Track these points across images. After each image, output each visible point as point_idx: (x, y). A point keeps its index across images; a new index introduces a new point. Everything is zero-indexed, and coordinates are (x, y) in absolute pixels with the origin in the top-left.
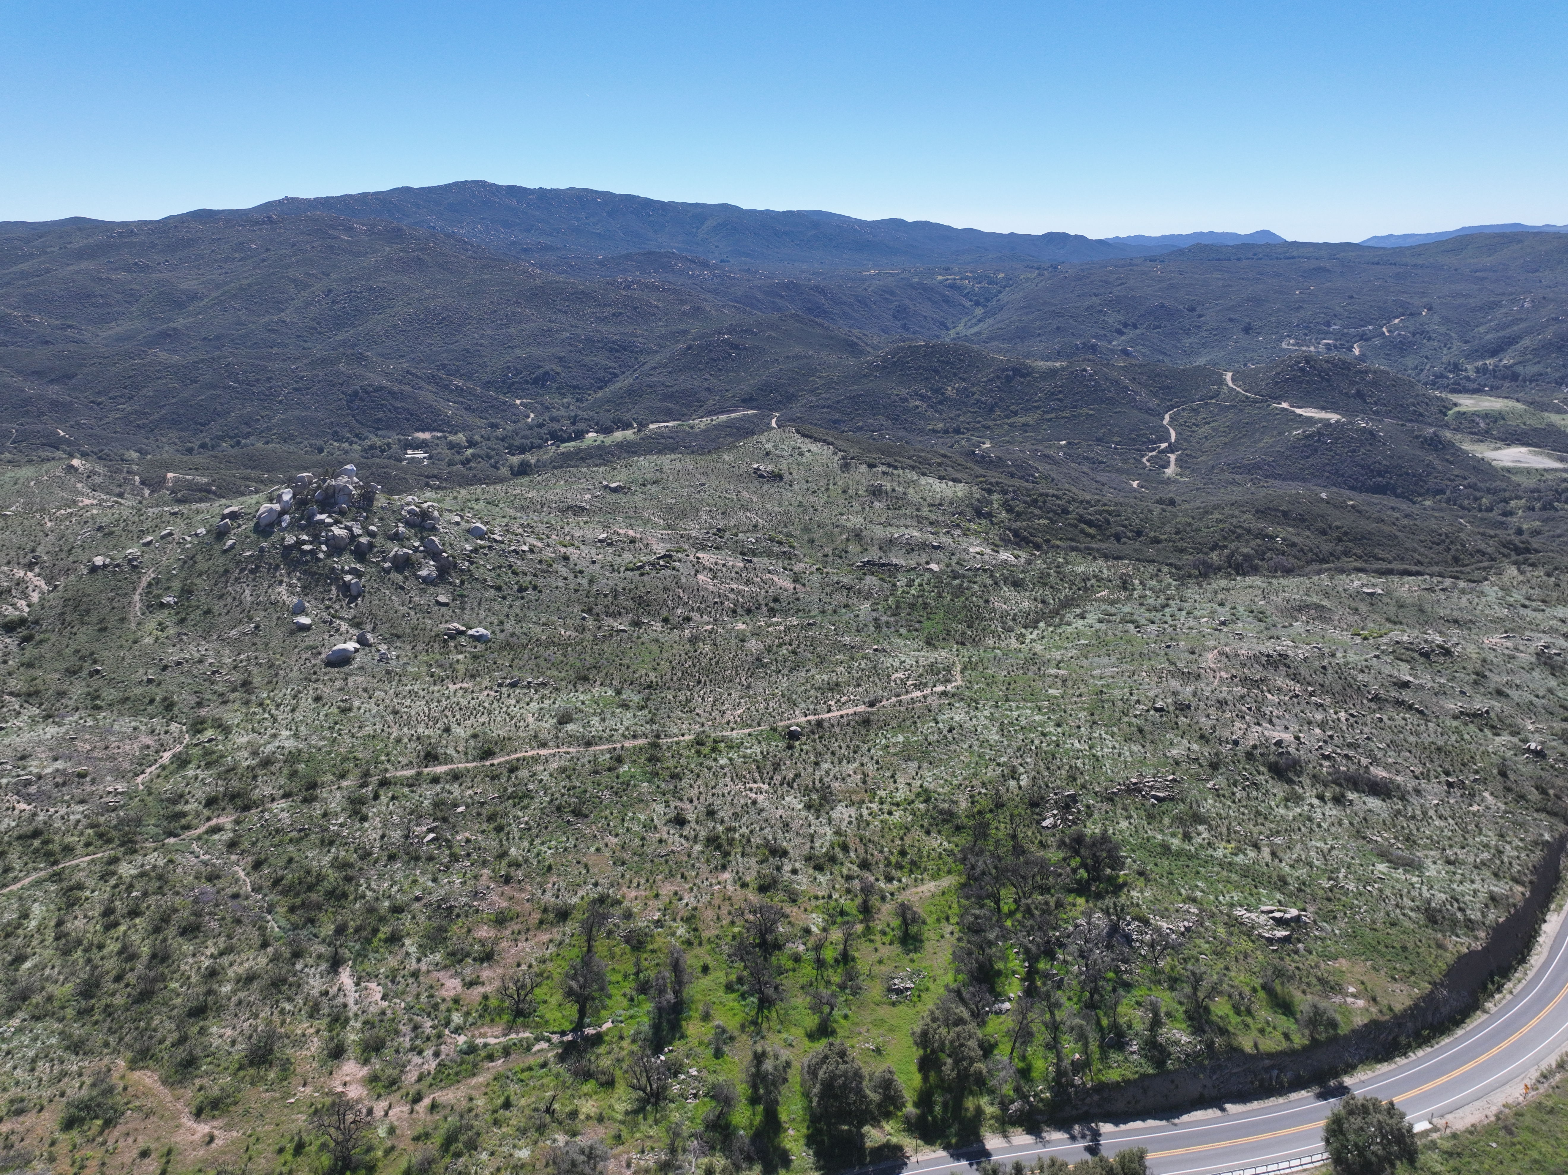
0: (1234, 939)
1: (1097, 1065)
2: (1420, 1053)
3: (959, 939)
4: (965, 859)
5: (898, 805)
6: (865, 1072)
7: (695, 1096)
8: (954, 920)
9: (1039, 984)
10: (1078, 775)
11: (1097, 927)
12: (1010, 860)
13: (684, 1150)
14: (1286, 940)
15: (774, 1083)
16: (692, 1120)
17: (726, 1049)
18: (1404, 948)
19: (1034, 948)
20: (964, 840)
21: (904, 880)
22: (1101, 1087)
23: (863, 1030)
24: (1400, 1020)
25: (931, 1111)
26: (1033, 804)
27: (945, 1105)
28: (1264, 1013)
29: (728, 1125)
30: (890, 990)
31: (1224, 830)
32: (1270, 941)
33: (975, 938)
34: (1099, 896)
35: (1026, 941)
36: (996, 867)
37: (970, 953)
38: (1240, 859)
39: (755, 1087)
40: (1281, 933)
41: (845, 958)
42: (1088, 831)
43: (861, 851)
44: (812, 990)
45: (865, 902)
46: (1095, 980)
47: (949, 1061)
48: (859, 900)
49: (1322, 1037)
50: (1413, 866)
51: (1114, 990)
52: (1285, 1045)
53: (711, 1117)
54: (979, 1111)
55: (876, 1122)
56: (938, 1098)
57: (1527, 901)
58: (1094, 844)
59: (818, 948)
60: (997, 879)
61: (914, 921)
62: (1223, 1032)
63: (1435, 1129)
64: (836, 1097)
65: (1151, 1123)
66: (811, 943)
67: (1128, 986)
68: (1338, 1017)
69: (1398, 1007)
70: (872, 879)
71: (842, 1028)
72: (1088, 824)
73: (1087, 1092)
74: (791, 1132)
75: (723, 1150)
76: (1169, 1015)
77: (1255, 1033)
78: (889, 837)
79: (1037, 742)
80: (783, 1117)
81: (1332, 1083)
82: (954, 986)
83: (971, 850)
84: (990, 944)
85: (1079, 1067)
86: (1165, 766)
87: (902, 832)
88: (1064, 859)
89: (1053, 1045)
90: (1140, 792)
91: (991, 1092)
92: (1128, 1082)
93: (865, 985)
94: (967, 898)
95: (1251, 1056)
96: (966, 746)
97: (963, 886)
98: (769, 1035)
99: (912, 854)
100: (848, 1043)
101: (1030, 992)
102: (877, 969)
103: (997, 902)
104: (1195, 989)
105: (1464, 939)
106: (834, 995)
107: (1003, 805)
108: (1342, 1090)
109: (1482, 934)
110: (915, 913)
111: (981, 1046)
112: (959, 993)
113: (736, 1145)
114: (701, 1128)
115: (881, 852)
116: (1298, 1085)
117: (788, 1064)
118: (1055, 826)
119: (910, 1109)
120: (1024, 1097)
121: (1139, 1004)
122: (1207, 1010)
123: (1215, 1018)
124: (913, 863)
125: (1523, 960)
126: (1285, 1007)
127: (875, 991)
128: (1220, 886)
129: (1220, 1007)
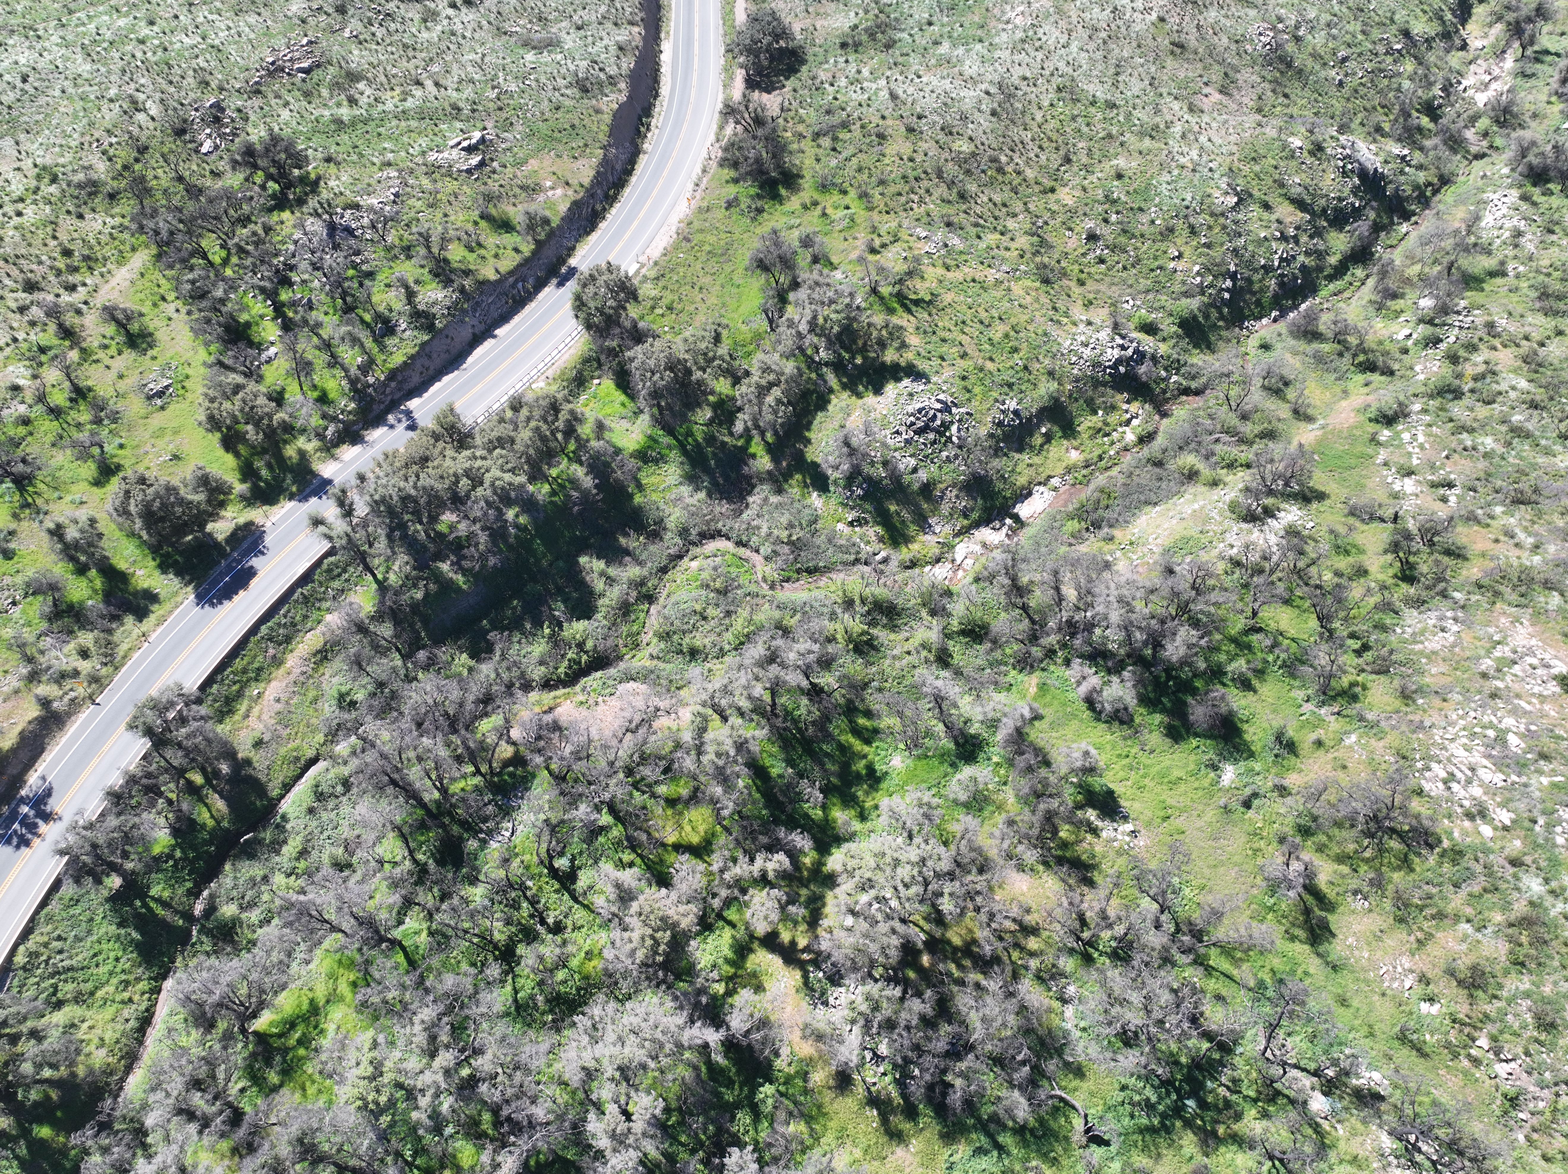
0: (439, 185)
1: (380, 358)
2: (613, 211)
3: (189, 313)
4: (141, 227)
5: (22, 200)
6: (175, 482)
7: (14, 603)
8: (171, 296)
9: (291, 314)
10: (208, 78)
11: (314, 234)
12: (191, 207)
13: (42, 652)
14: (482, 164)
15: (90, 544)
16: (29, 624)
17: (12, 545)
18: (573, 126)
19: (267, 284)
20: (127, 206)
21: (88, 281)
22: (393, 375)
23: (148, 447)
24: (591, 193)
25: (260, 478)
26: (180, 132)
27: (269, 466)
28: (491, 239)
29: (71, 607)
30: (149, 398)
31: (383, 79)
32: (469, 172)
33: (204, 304)
34: (301, 202)
35: (255, 281)
36: (181, 221)
37: (208, 321)
38: (410, 103)
39: (72, 559)
40: (475, 160)
41: (80, 393)
42: (254, 138)
43: (15, 272)
44: (66, 442)
45: (61, 326)
46: (340, 285)
47: (249, 427)
48: (52, 327)
49: (542, 236)
50: (552, 44)
51: (361, 285)
52: (518, 258)
53: (47, 610)
54: (302, 453)
55: (214, 516)
56: (259, 463)
57: (645, 39)
58: (267, 150)
59: (41, 398)
60: (189, 232)
61: (129, 318)
62: (467, 273)
63: (643, 266)
64: (162, 519)
65: (446, 379)
66: (29, 397)
67: (370, 275)
68: (547, 213)
69: (586, 182)
70: (50, 298)
71: (125, 458)
72: (250, 130)
73: (384, 385)
74: (139, 573)
75: (82, 627)
76: (417, 282)
77: (492, 261)
78: (37, 242)
79: (139, 55)
80: (122, 565)
81: (564, 270)
82: (211, 359)
83: (142, 213)
84: (223, 301)
85: (366, 368)
86: (292, 29)
87: (49, 229)
88: (247, 179)
89: (335, 362)
90: (282, 70)
91: (303, 431)
92: (412, 357)
93: (120, 406)
94: (171, 267)
95: (497, 282)
96: (57, 93)
97: (159, 257)
98: (51, 507)
99: (77, 248)
100: (141, 469)
101: (287, 326)
102: (122, 386)
103: (204, 256)
104: (428, 248)
105: (613, 96)
106: (93, 434)
107: (147, 148)
108: (573, 271)
109: (622, 85)
110: (124, 310)
111: (270, 399)
112: (220, 363)
113: (93, 616)
114: (44, 625)
115: (40, 263)
116: (540, 285)
117: (93, 521)
118: (216, 147)
119: (240, 488)
120: (334, 419)
121: (388, 286)
122: (446, 261)
123: (455, 265)
124: (86, 258)
125: (657, 95)
126: (504, 226)
127: (135, 406)
128: (405, 139)
129: (456, 253)
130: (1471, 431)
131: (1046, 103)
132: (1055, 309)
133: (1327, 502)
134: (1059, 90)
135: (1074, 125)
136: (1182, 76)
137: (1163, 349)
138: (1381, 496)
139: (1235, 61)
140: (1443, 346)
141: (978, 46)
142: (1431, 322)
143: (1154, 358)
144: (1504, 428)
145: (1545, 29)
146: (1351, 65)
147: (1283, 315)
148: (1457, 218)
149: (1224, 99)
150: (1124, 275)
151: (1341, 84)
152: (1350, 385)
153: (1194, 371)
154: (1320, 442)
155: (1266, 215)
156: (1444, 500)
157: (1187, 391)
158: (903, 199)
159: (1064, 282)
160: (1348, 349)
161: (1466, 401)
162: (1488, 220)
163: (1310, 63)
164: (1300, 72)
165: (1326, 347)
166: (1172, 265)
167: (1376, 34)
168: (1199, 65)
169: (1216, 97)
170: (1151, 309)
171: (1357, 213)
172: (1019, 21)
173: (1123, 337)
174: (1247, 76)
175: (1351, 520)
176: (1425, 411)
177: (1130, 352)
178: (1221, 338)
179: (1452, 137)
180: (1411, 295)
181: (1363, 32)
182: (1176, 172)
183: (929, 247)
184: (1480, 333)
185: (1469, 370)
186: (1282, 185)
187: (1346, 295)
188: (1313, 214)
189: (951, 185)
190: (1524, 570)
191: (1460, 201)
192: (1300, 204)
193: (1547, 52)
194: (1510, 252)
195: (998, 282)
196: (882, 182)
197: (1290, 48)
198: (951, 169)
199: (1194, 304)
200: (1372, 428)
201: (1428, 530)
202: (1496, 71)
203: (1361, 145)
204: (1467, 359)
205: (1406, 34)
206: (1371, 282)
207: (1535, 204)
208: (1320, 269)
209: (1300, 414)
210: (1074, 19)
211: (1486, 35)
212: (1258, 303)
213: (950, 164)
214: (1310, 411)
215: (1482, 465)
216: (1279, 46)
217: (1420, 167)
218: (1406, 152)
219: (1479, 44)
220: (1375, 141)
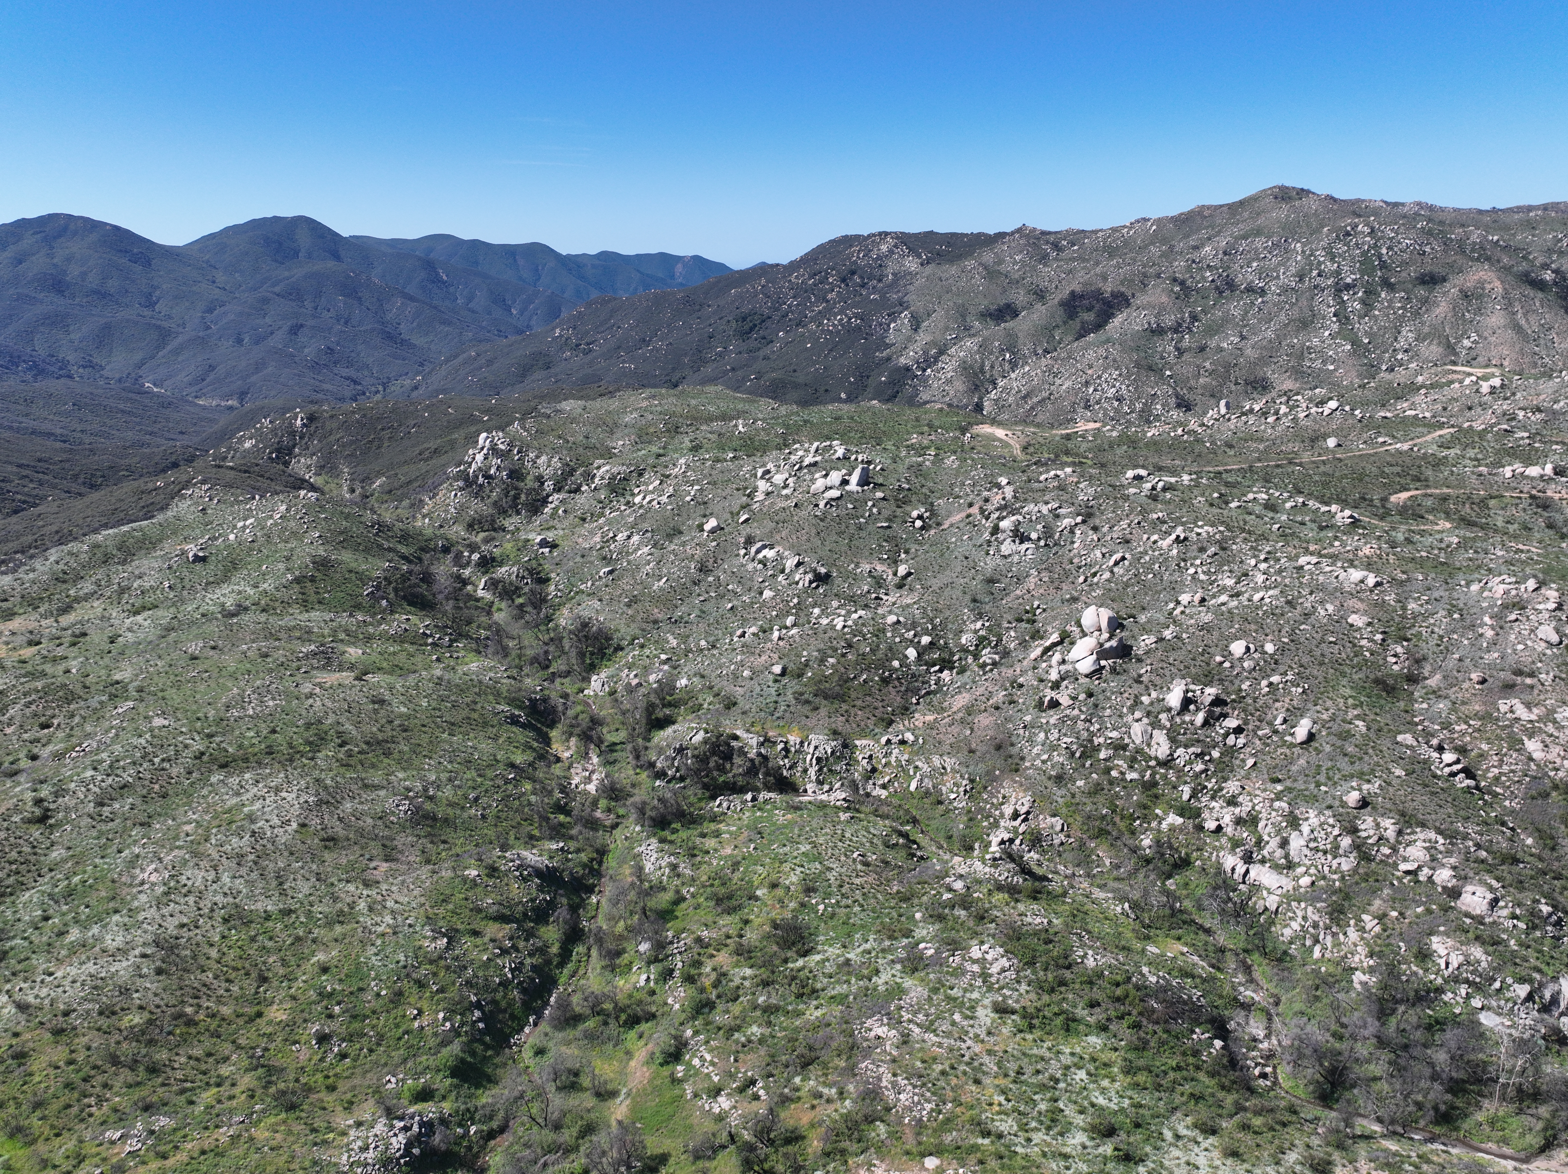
130: (738, 1029)
131: (217, 938)
132: (314, 1130)
133: (672, 1161)
134: (226, 920)
135: (255, 946)
136: (344, 861)
137: (447, 1107)
138: (709, 1126)
139: (387, 833)
140: (677, 973)
141: (116, 918)
142: (656, 960)
143: (443, 1121)
144: (758, 1013)
145: (605, 731)
146: (484, 801)
147: (539, 1016)
148: (627, 874)
149: (393, 865)
150: (374, 1057)
151: (483, 817)
152: (629, 1045)
153: (488, 1111)
154: (633, 1109)
155: (479, 941)
156: (756, 1097)
157: (491, 1135)
158: (75, 1110)
159: (313, 1097)
160: (608, 1015)
161: (720, 1007)
162: (648, 867)
163: (450, 811)
164: (446, 820)
165: (590, 1024)
166: (416, 1024)
167: (490, 773)
168: (356, 848)
169: (384, 866)
170: (417, 1076)
171: (552, 905)
172: (153, 878)
173: (401, 1119)
174: (402, 840)
175: (700, 1164)
176: (696, 1033)
177: (416, 1128)
178: (497, 1066)
179: (587, 821)
180: (630, 947)
181: (480, 776)
182: (379, 942)
183: (132, 1145)
184: (696, 950)
185: (707, 982)
186: (479, 910)
187: (581, 972)
188: (517, 921)
189: (133, 1066)
190: (846, 1118)
191: (622, 862)
192: (502, 918)
193: (615, 744)
194: (677, 882)
195: (235, 1139)
196: (38, 1105)
197: (428, 806)
198: (127, 1049)
199: (455, 1048)
200: (666, 1071)
201: (762, 1132)
202: (590, 768)
203: (525, 853)
204: (700, 974)
205: (512, 766)
206: (594, 952)
207: (671, 842)
208: (548, 962)
209: (605, 1094)
210: (215, 855)
211: (568, 748)
212: (513, 1017)
213: (125, 1045)
214: (610, 1087)
215: (763, 1051)
216: (418, 808)
217: (578, 851)
218: (561, 844)
219: (567, 754)
220: (534, 847)
